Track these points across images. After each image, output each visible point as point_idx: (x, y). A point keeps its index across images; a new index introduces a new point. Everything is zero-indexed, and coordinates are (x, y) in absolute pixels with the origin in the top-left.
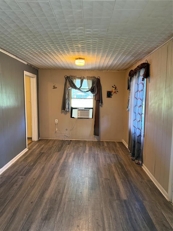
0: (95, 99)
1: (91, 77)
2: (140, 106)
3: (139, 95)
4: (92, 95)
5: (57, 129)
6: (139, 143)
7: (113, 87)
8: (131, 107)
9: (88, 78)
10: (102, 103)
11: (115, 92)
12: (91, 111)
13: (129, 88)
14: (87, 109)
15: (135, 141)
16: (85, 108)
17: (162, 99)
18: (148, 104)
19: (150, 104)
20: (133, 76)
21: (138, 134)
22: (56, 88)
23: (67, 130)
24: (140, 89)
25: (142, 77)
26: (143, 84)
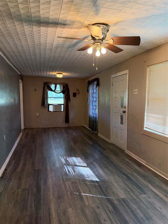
0: (65, 98)
1: (62, 83)
2: (95, 101)
3: (94, 95)
4: (63, 95)
5: (38, 120)
6: (96, 122)
7: (77, 90)
8: (90, 102)
9: (60, 84)
10: (70, 100)
11: (78, 93)
12: (62, 106)
13: (88, 91)
14: (60, 105)
15: (93, 121)
16: (58, 104)
17: (106, 97)
18: (99, 100)
19: (100, 100)
20: (90, 84)
21: (95, 117)
22: (37, 90)
23: (45, 120)
24: (95, 92)
25: (96, 86)
26: (96, 89)
